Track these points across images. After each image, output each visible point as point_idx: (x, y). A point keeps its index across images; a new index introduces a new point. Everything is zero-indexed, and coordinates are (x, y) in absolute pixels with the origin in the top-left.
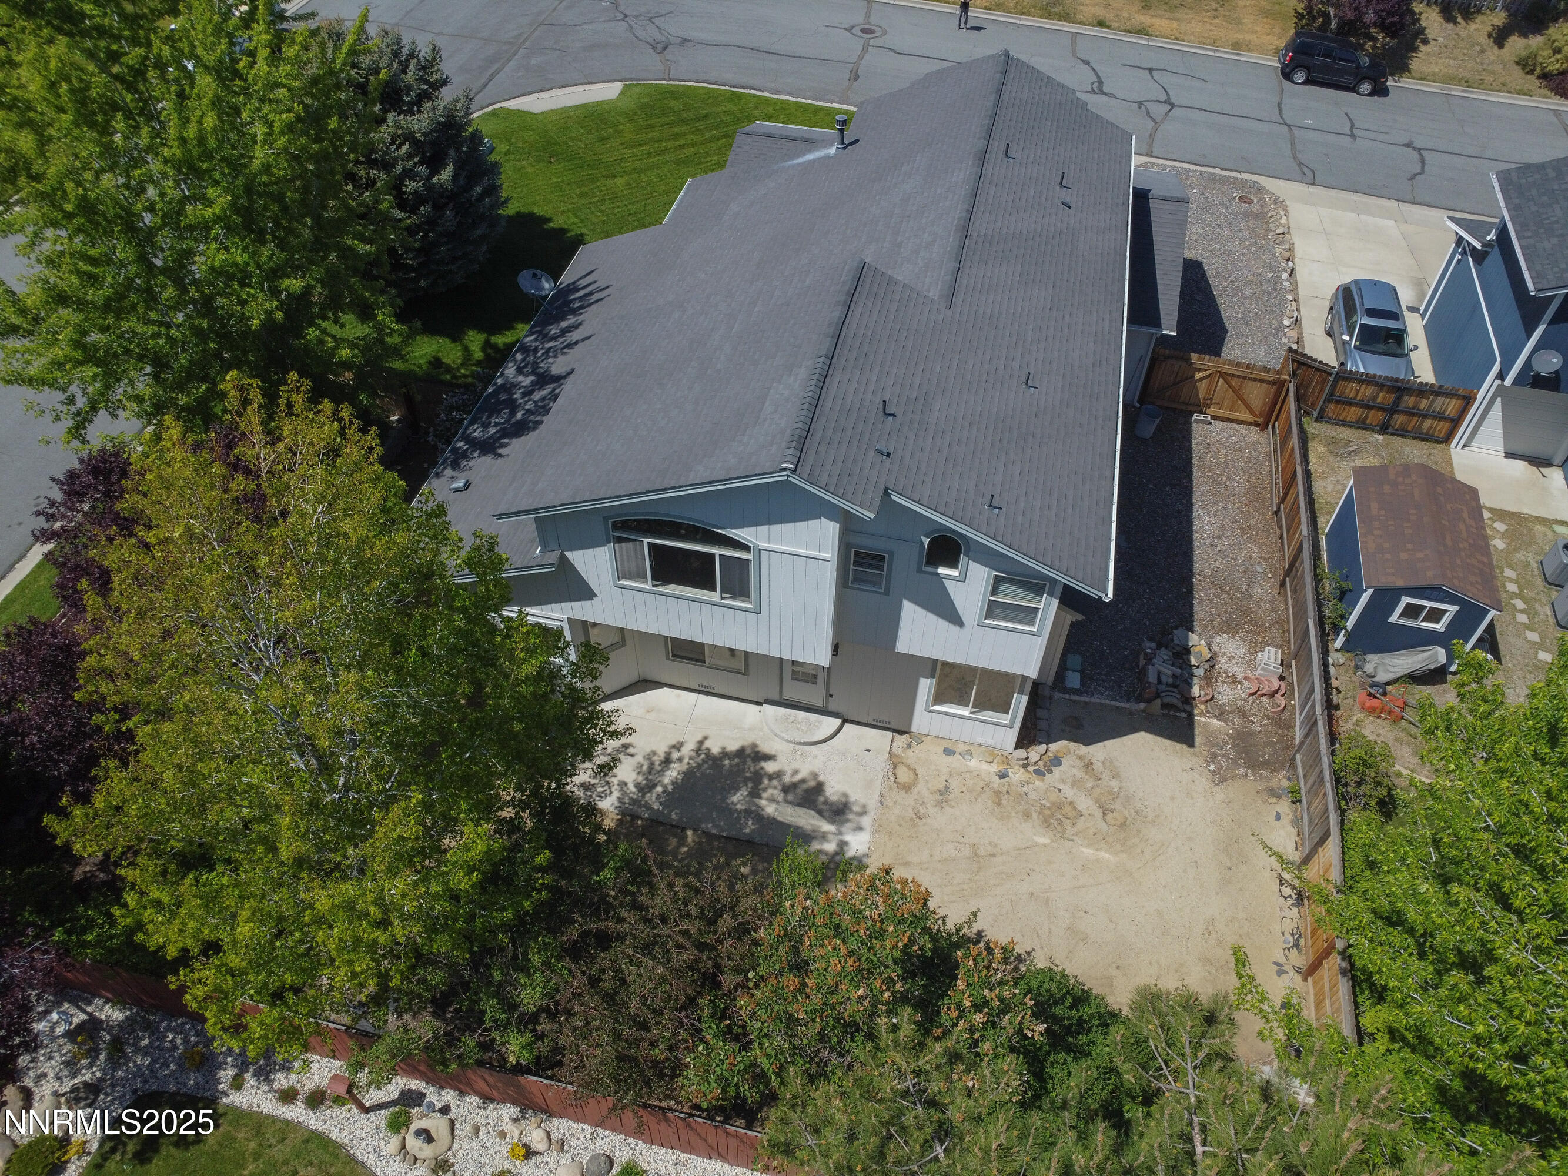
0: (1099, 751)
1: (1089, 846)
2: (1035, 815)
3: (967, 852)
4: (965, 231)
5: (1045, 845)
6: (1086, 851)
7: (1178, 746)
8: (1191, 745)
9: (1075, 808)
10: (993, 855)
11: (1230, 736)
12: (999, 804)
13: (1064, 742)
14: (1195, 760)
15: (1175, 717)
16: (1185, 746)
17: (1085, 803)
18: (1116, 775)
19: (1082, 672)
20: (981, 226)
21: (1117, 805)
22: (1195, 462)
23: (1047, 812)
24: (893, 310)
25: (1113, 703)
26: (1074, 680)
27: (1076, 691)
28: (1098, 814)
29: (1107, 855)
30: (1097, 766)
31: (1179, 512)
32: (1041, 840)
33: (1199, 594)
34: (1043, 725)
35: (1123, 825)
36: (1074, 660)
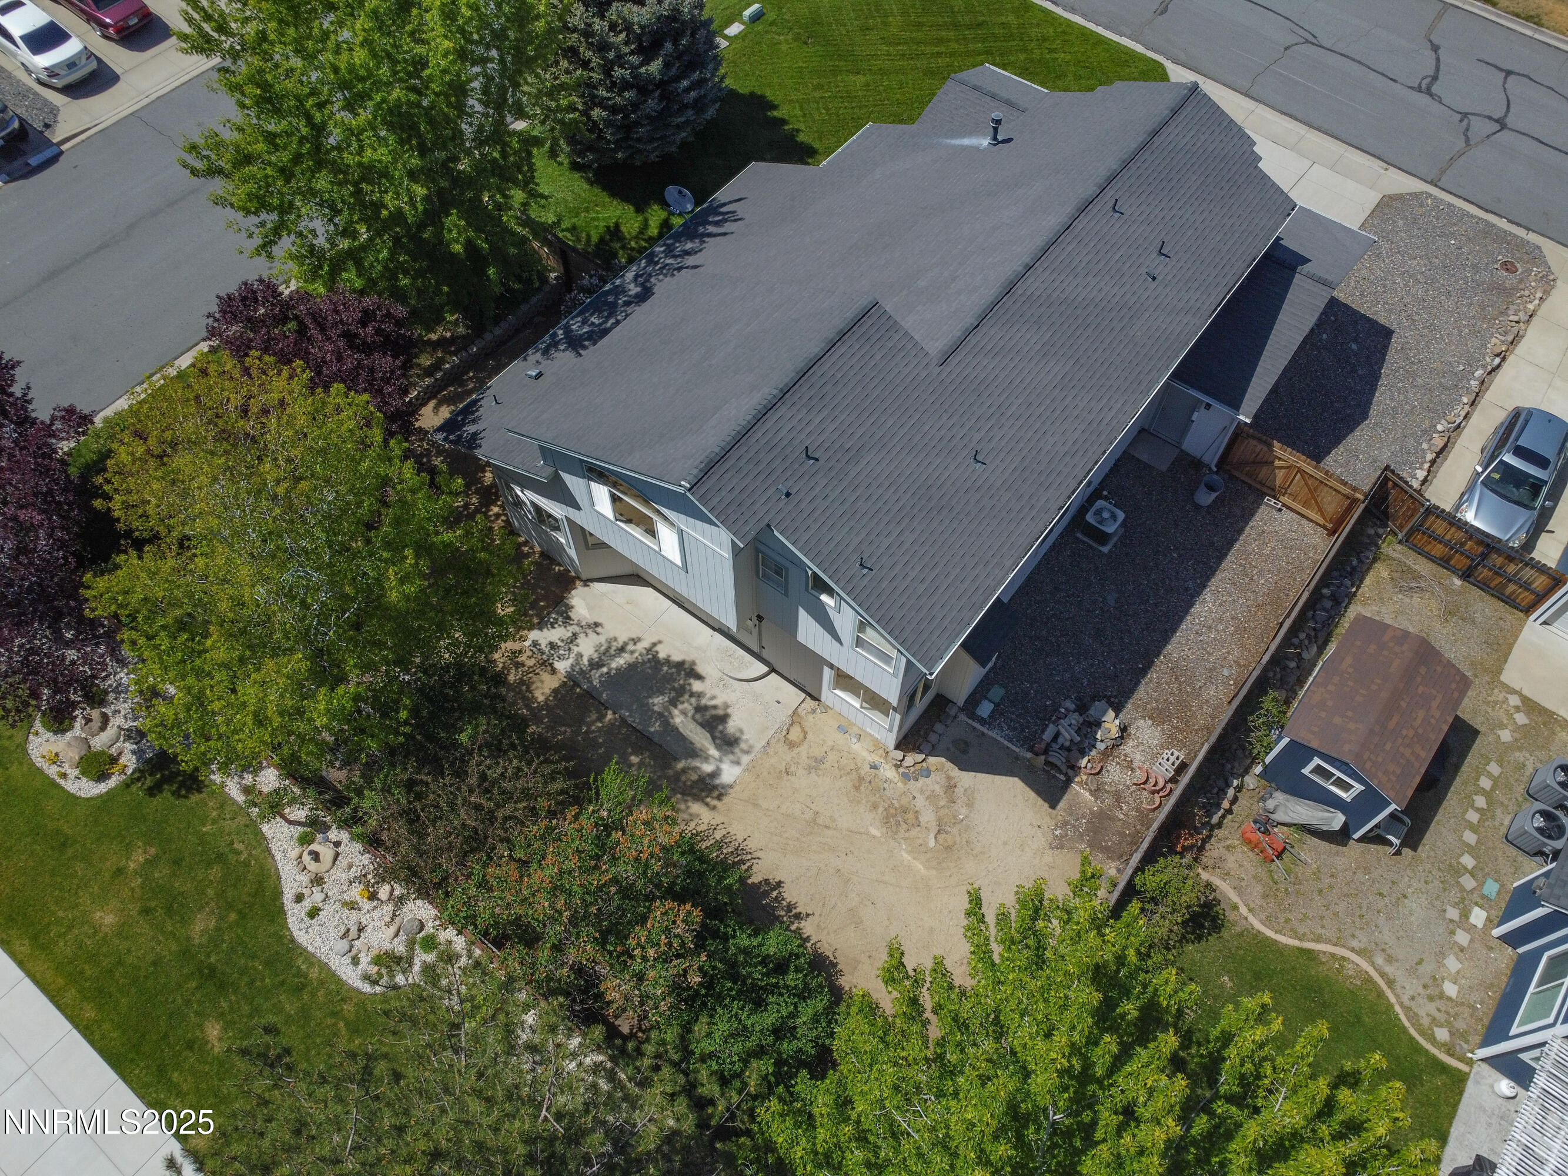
0: (967, 779)
1: (909, 853)
2: (881, 809)
3: (809, 815)
4: (1009, 289)
5: (874, 837)
6: (905, 855)
7: (1040, 801)
8: (1053, 807)
9: (917, 818)
10: (827, 827)
11: (1092, 812)
12: (857, 788)
13: (943, 760)
14: (1047, 819)
15: (1054, 776)
16: (1046, 805)
17: (928, 817)
18: (970, 805)
19: (997, 705)
20: (1033, 284)
21: (955, 830)
22: (1237, 546)
23: (892, 811)
24: (878, 357)
25: (1006, 743)
26: (985, 709)
27: (982, 721)
28: (935, 830)
29: (920, 867)
30: (960, 791)
31: (1187, 589)
32: (874, 832)
33: (1153, 675)
34: (933, 738)
35: (949, 848)
36: (997, 692)
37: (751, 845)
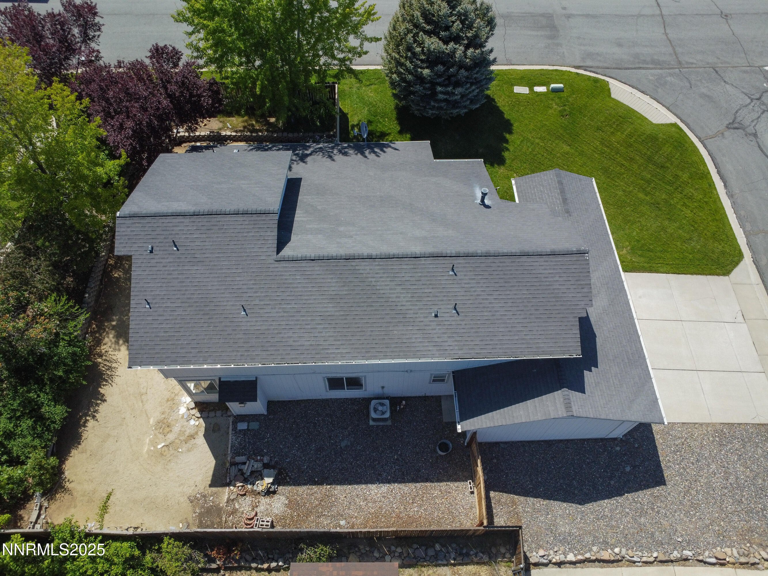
0: (201, 441)
1: (150, 440)
2: (163, 416)
3: (144, 391)
5: (149, 422)
6: (148, 440)
7: (210, 479)
8: (210, 486)
9: (168, 433)
10: (142, 402)
11: (219, 504)
12: (168, 400)
13: (204, 425)
14: (203, 487)
15: (226, 477)
16: (209, 483)
17: (171, 437)
18: (189, 450)
19: (248, 429)
21: (172, 452)
23: (165, 421)
25: (230, 445)
26: (242, 426)
27: (235, 429)
28: (167, 443)
29: (146, 449)
30: (193, 441)
31: (380, 475)
32: (152, 421)
33: (315, 488)
34: (212, 414)
35: (162, 455)
36: (255, 425)
37: (116, 380)
